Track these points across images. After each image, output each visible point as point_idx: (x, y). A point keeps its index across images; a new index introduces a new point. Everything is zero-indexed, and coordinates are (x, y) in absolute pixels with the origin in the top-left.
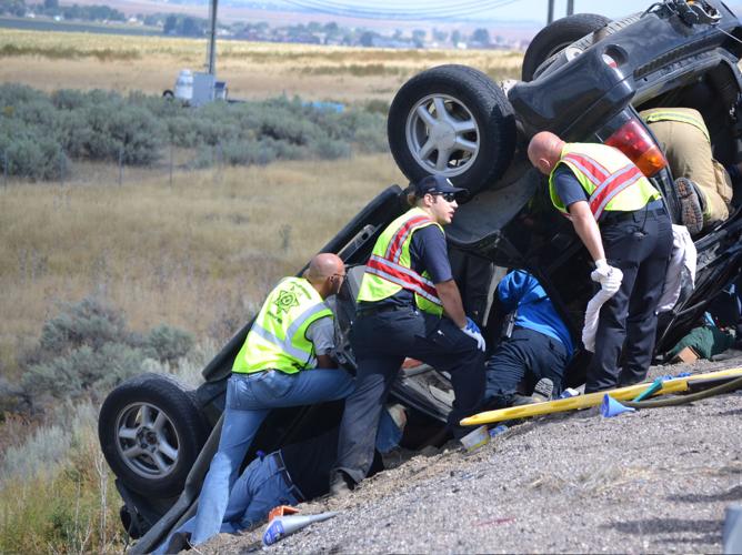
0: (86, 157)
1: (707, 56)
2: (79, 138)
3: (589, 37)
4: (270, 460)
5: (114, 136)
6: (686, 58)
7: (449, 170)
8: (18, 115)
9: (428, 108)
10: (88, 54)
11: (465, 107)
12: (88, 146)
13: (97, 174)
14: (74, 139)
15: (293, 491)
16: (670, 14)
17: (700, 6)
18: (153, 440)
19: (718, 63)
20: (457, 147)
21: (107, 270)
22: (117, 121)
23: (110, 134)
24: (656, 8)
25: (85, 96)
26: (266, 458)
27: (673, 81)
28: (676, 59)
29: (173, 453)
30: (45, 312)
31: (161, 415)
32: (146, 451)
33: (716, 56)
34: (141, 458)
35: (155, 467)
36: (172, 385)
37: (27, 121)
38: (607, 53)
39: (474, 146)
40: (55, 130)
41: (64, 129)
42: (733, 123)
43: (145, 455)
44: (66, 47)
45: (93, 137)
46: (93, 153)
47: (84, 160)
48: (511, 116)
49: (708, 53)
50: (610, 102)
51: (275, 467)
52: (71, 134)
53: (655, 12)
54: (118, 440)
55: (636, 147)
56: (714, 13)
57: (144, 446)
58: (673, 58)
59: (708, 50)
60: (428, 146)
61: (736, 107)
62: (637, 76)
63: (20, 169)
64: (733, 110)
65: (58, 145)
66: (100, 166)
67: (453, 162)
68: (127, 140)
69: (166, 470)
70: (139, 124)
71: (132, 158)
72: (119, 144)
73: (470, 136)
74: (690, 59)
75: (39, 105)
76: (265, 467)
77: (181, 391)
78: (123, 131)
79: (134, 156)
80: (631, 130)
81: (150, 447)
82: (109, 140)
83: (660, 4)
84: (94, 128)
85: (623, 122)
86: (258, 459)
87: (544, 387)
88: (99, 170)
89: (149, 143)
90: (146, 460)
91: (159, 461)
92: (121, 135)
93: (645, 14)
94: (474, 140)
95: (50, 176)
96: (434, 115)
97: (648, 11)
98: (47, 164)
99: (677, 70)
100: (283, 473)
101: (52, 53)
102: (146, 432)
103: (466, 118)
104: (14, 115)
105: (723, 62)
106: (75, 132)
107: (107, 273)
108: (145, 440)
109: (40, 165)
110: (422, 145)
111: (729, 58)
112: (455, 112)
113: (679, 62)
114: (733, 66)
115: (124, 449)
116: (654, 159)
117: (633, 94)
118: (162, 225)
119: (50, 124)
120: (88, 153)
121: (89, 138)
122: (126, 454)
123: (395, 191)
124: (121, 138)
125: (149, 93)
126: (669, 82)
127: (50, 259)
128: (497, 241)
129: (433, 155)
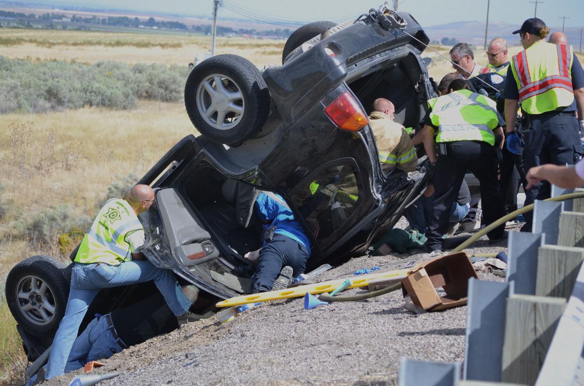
0: (145, 97)
1: (399, 50)
2: (142, 88)
3: (319, 36)
4: (103, 319)
5: (160, 87)
6: (384, 51)
7: (225, 125)
8: (114, 76)
9: (211, 83)
10: (157, 45)
11: (235, 83)
12: (147, 92)
13: (150, 106)
14: (140, 88)
15: (119, 342)
16: (373, 22)
17: (393, 17)
18: (39, 300)
19: (407, 54)
20: (230, 110)
21: (144, 158)
22: (161, 78)
23: (158, 86)
24: (364, 17)
25: (149, 67)
26: (101, 318)
27: (376, 66)
28: (377, 52)
29: (52, 309)
30: (111, 180)
31: (44, 285)
32: (35, 307)
33: (406, 50)
34: (32, 311)
35: (41, 317)
36: (51, 264)
37: (118, 79)
38: (328, 47)
39: (240, 110)
40: (130, 84)
41: (134, 84)
42: (417, 94)
43: (35, 310)
44: (146, 41)
45: (150, 88)
46: (149, 96)
47: (144, 100)
48: (265, 90)
49: (400, 48)
50: (330, 80)
51: (107, 325)
52: (138, 86)
53: (363, 20)
54: (18, 299)
55: (347, 111)
56: (402, 21)
57: (34, 304)
58: (375, 51)
59: (400, 46)
60: (211, 109)
61: (419, 83)
62: (349, 63)
63: (111, 104)
64: (418, 85)
65: (131, 92)
66: (152, 102)
67: (229, 119)
68: (166, 89)
69: (48, 320)
70: (172, 80)
71: (169, 98)
72: (162, 91)
73: (238, 102)
74: (387, 52)
75: (125, 71)
76: (101, 324)
77: (57, 269)
78: (164, 84)
79: (170, 97)
80: (344, 99)
81: (38, 304)
82: (157, 89)
83: (366, 15)
84: (150, 83)
85: (339, 93)
86: (96, 319)
87: (287, 271)
88: (151, 104)
89: (177, 90)
90: (36, 313)
91: (44, 314)
92: (163, 86)
93: (356, 21)
94: (241, 105)
95: (126, 107)
96: (215, 89)
97: (358, 20)
98: (125, 101)
99: (378, 59)
100: (112, 329)
101: (139, 45)
102: (35, 295)
103: (236, 91)
104: (112, 76)
105: (410, 54)
106: (140, 85)
107: (144, 159)
108: (34, 300)
109: (121, 102)
110: (207, 108)
111: (414, 51)
112: (229, 87)
113: (379, 53)
114: (417, 56)
115: (22, 305)
116: (360, 119)
117: (345, 75)
118: (175, 134)
119: (128, 81)
120: (147, 95)
121: (147, 88)
122: (24, 308)
123: (191, 138)
124: (163, 88)
125: (180, 65)
126: (373, 67)
127: (116, 152)
128: (257, 173)
129: (215, 115)
